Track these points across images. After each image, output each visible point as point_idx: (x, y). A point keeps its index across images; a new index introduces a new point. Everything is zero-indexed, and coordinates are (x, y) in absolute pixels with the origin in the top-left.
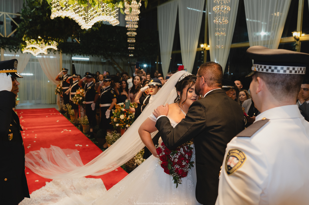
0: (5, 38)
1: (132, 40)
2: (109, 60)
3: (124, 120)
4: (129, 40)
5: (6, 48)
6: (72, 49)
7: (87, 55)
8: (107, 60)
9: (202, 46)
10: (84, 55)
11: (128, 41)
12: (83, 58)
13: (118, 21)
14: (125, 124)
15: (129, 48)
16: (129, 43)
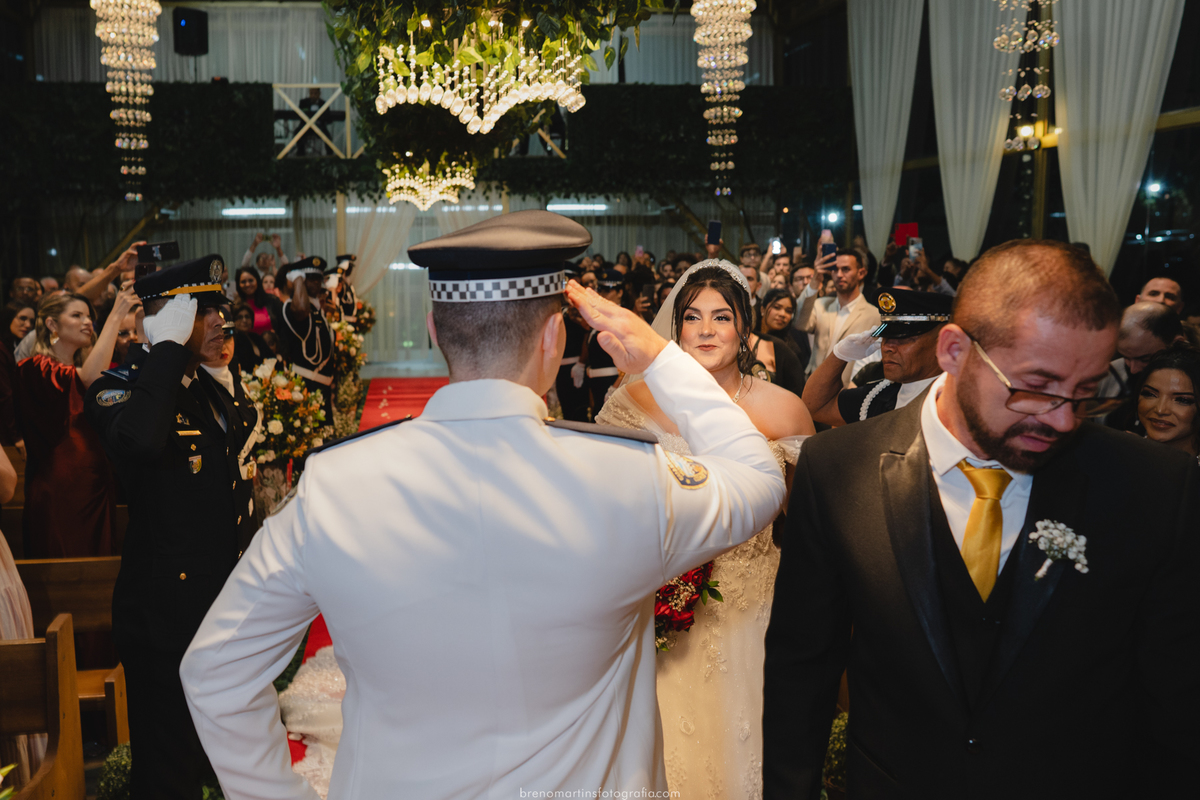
0: (347, 161)
1: (723, 136)
2: (672, 207)
4: (714, 137)
5: (349, 191)
6: (539, 179)
7: (590, 196)
8: (664, 208)
9: (1025, 131)
10: (580, 195)
11: (711, 140)
12: (585, 203)
13: (580, 96)
15: (715, 166)
16: (713, 148)
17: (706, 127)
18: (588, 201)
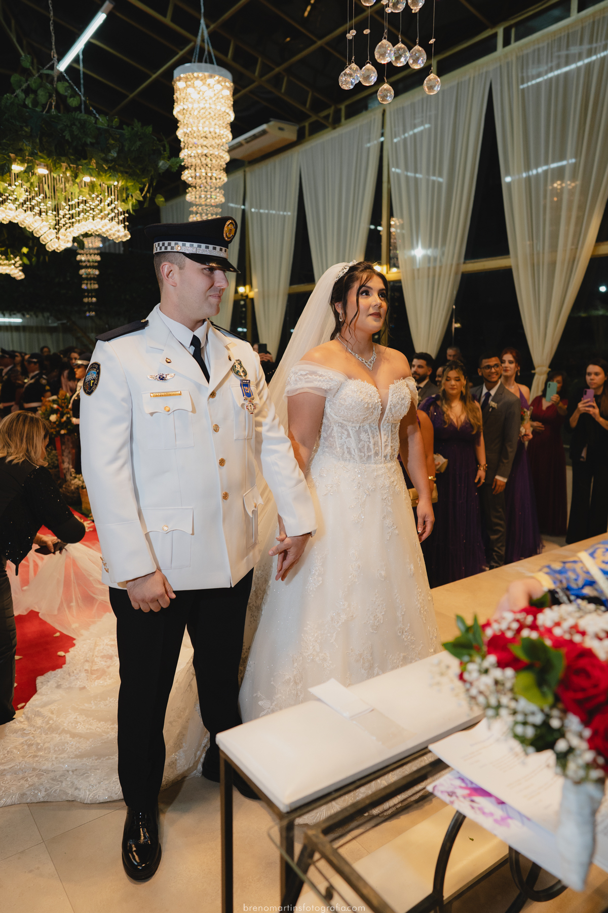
1: (91, 284)
2: (65, 321)
3: (57, 423)
7: (12, 313)
8: (60, 322)
9: (241, 290)
10: (5, 312)
11: (84, 286)
12: (9, 318)
14: (58, 429)
15: (86, 300)
16: (84, 291)
17: (81, 279)
18: (10, 316)
